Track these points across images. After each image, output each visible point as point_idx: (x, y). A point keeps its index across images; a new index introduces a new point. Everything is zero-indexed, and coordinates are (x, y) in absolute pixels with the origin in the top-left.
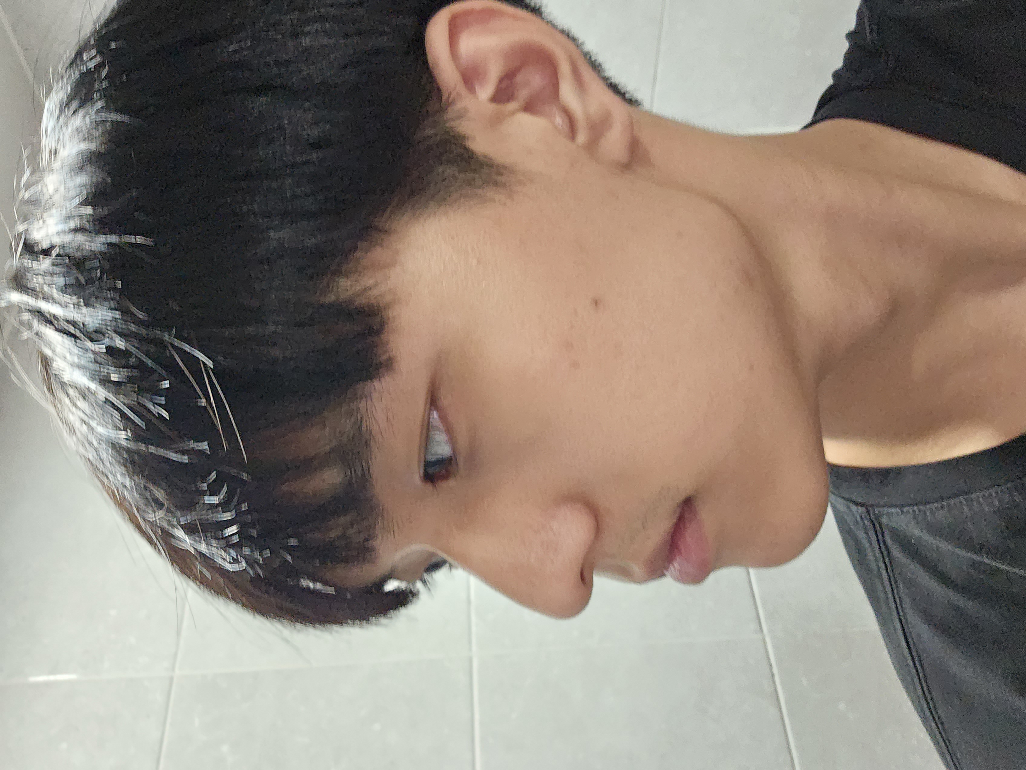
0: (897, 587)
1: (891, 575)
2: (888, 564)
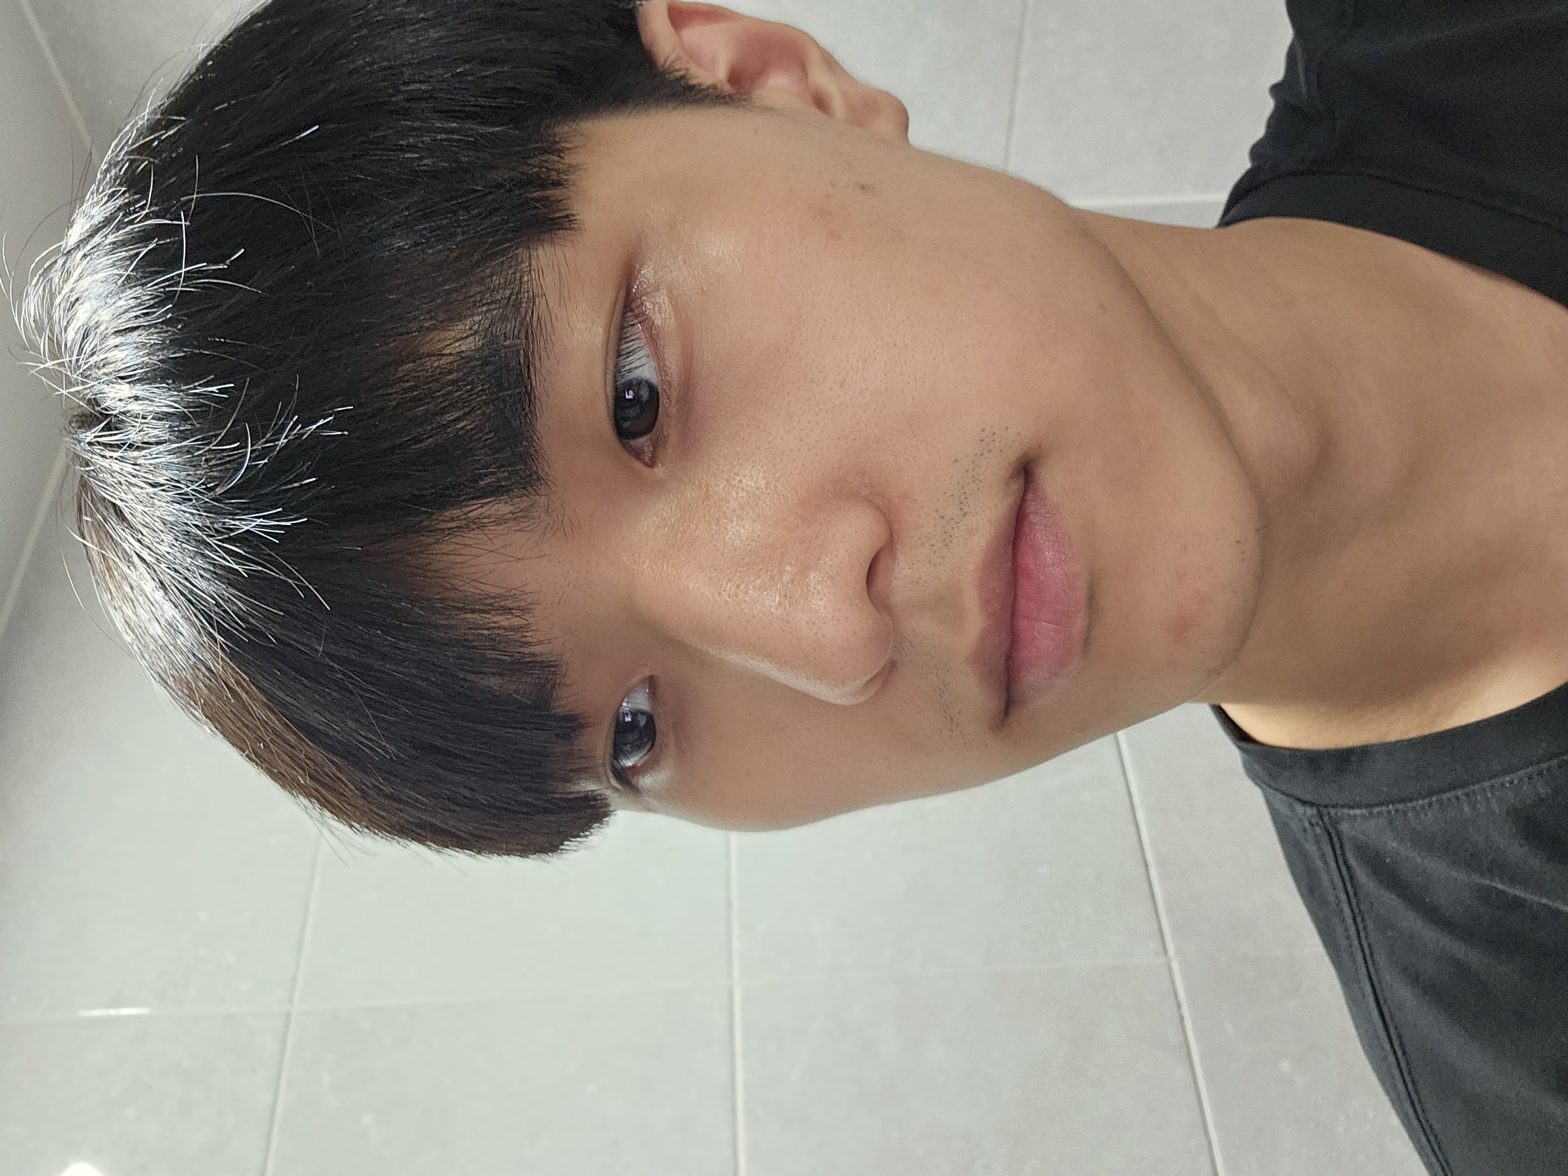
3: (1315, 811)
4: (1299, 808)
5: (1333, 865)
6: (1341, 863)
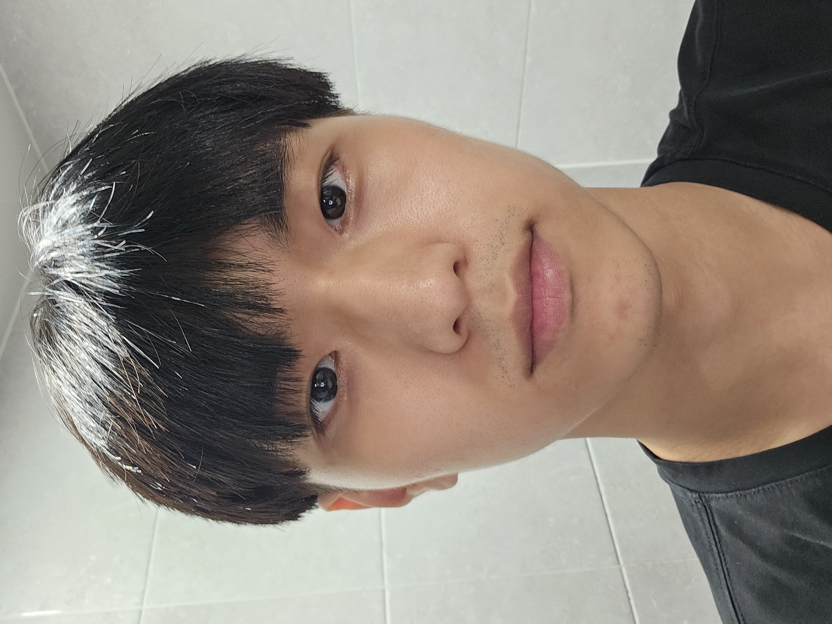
0: (725, 559)
1: (720, 550)
2: (717, 540)
3: (698, 495)
6: (712, 525)
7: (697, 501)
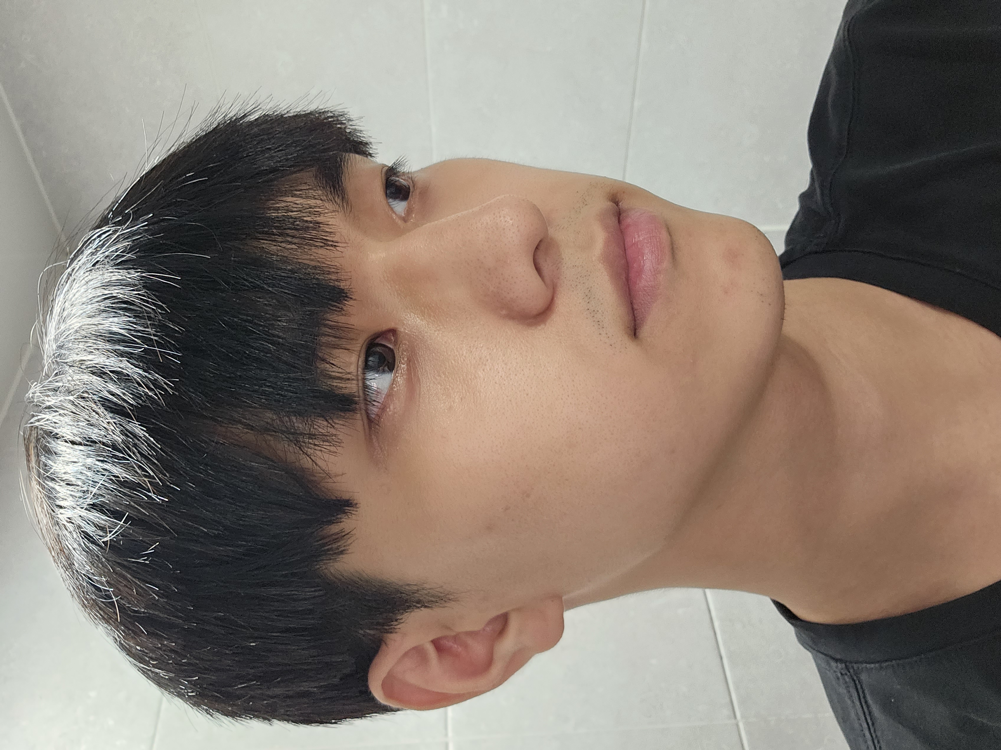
3: (843, 665)
4: (833, 664)
5: (858, 703)
7: (843, 673)
